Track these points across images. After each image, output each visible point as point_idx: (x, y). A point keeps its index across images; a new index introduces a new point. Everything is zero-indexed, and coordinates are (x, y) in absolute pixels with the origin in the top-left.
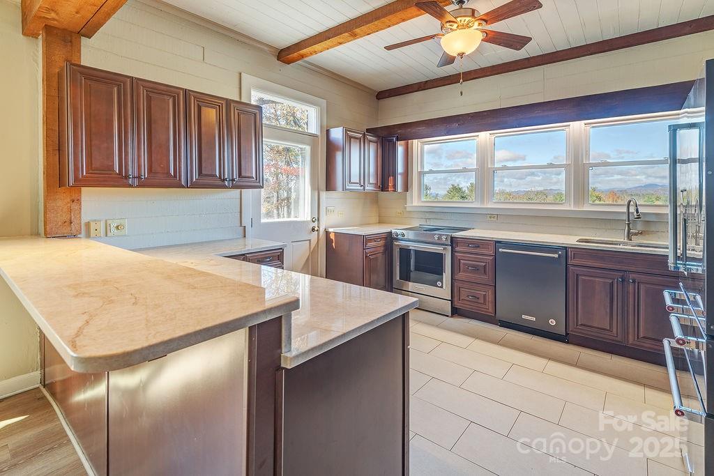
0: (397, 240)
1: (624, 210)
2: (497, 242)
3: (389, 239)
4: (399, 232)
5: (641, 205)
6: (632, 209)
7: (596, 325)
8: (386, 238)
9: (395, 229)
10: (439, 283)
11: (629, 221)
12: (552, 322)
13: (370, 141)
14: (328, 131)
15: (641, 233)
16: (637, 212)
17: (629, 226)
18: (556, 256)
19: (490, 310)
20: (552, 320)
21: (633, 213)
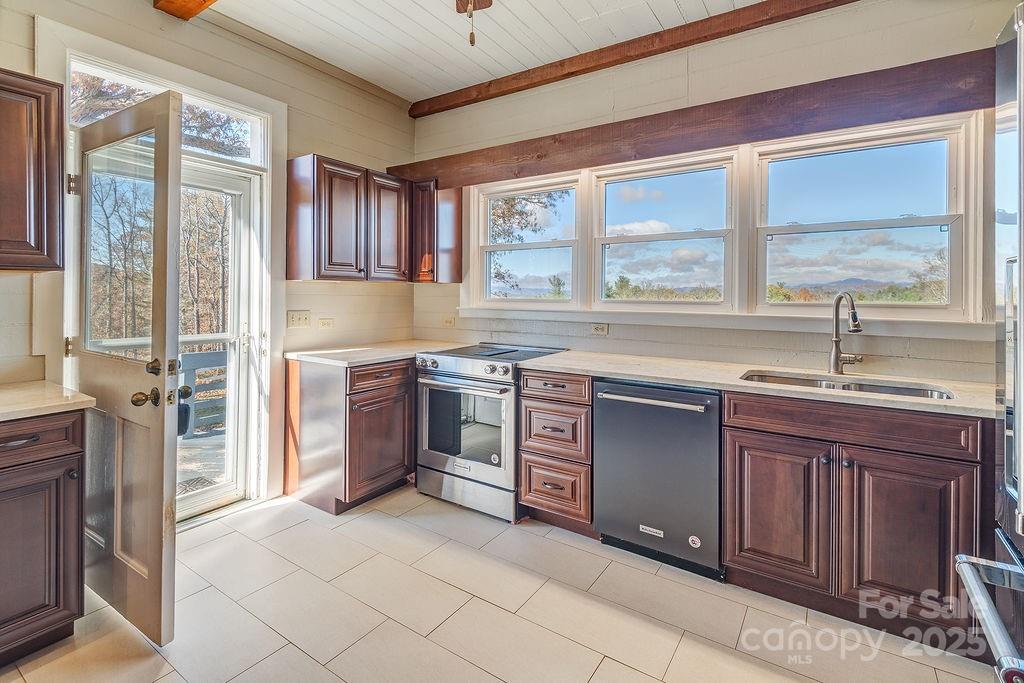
0: (426, 373)
1: (830, 314)
2: (595, 379)
3: (411, 370)
4: (429, 358)
5: (860, 306)
6: (845, 314)
7: (776, 551)
8: (405, 370)
9: (421, 353)
10: (494, 458)
11: (837, 336)
12: (695, 542)
13: (381, 188)
14: (290, 164)
15: (861, 361)
16: (855, 319)
17: (837, 346)
18: (700, 409)
19: (583, 512)
20: (695, 538)
21: (846, 321)
